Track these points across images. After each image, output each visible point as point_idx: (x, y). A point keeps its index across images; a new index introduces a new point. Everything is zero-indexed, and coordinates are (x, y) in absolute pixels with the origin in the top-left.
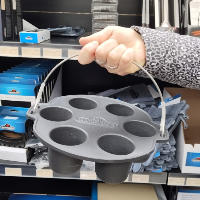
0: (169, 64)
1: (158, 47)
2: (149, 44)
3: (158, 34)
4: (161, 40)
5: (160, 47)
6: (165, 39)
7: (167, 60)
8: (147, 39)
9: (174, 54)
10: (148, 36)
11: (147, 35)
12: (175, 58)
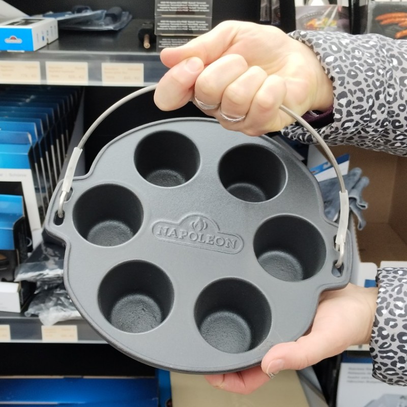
0: (379, 121)
1: (360, 87)
2: (342, 79)
3: (359, 53)
4: (366, 67)
5: (363, 85)
6: (373, 65)
7: (375, 113)
8: (337, 70)
9: (391, 99)
10: (339, 62)
11: (336, 60)
12: (392, 107)
